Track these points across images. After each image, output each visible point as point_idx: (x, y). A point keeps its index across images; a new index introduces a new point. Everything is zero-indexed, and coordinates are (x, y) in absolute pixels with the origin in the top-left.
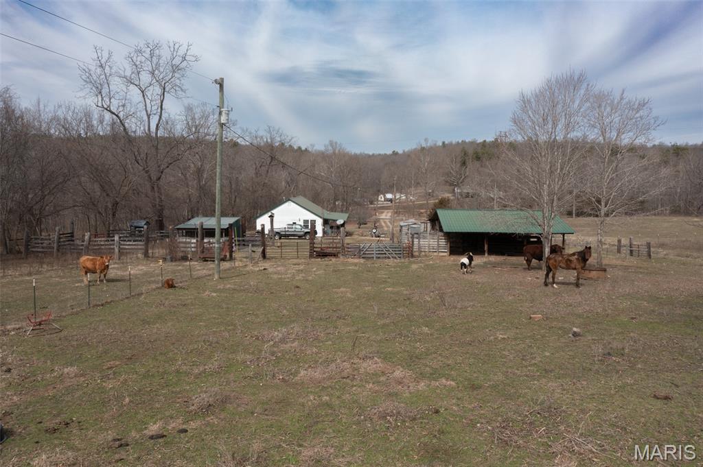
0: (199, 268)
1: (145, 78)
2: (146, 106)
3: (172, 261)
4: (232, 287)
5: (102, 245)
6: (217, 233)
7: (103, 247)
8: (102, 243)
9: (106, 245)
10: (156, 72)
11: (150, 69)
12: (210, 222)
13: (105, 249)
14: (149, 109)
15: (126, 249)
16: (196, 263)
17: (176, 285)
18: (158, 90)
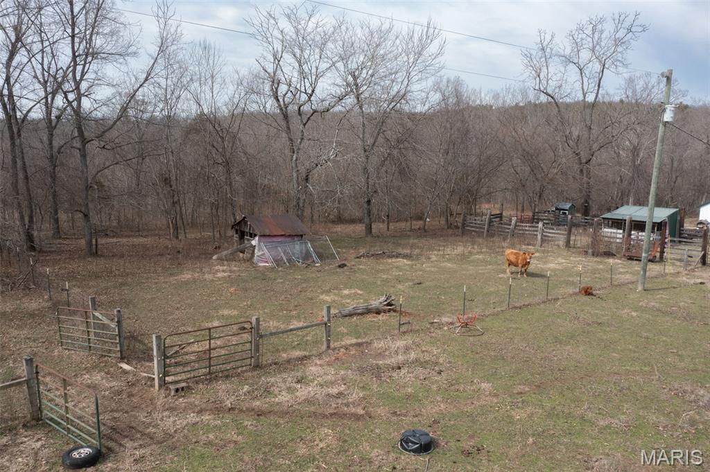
0: (621, 270)
1: (585, 55)
2: (583, 84)
3: (593, 255)
4: (657, 305)
5: (526, 230)
6: (648, 227)
7: (527, 232)
8: (526, 228)
9: (530, 231)
10: (598, 47)
11: (591, 45)
12: (640, 213)
13: (529, 234)
14: (585, 88)
15: (549, 237)
16: (620, 261)
17: (594, 292)
18: (598, 67)
